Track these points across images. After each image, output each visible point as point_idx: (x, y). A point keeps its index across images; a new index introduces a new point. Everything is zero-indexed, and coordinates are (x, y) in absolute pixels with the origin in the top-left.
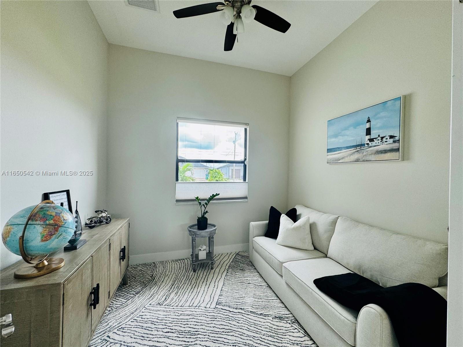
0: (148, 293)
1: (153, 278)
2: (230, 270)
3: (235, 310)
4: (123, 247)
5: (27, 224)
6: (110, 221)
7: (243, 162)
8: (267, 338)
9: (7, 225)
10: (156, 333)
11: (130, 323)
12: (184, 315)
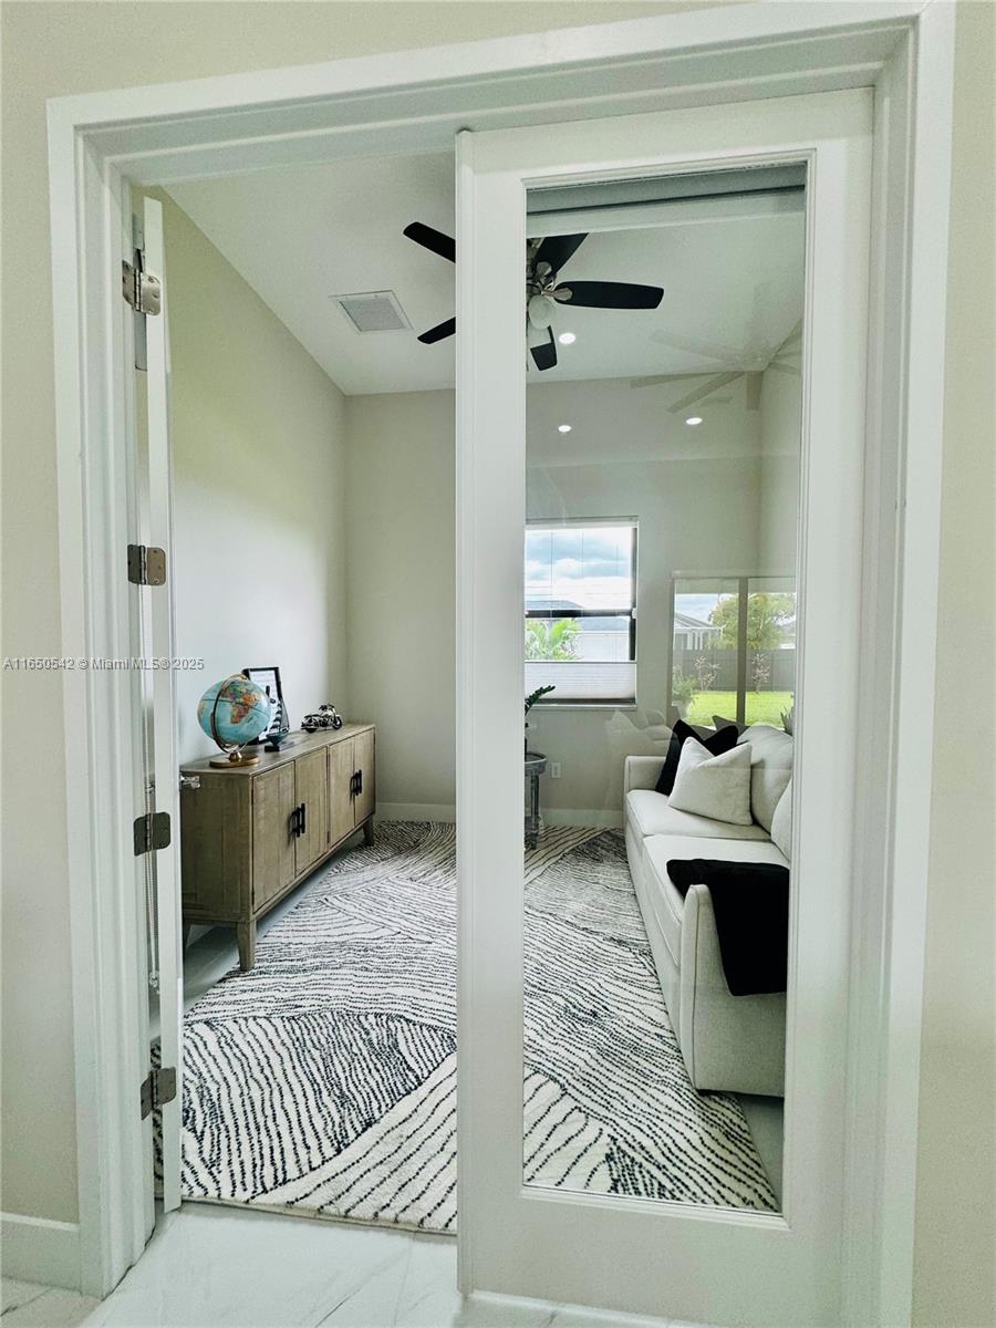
0: (399, 862)
1: (417, 844)
2: (570, 856)
3: (536, 914)
4: (357, 771)
5: (217, 700)
6: (341, 725)
7: (630, 613)
8: (574, 961)
9: (203, 700)
10: (391, 910)
11: (359, 891)
12: (444, 900)
